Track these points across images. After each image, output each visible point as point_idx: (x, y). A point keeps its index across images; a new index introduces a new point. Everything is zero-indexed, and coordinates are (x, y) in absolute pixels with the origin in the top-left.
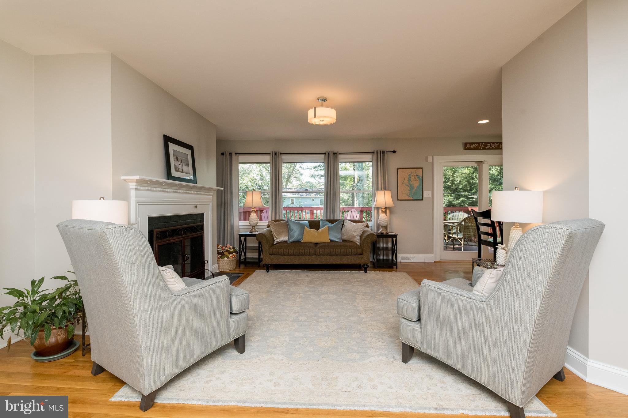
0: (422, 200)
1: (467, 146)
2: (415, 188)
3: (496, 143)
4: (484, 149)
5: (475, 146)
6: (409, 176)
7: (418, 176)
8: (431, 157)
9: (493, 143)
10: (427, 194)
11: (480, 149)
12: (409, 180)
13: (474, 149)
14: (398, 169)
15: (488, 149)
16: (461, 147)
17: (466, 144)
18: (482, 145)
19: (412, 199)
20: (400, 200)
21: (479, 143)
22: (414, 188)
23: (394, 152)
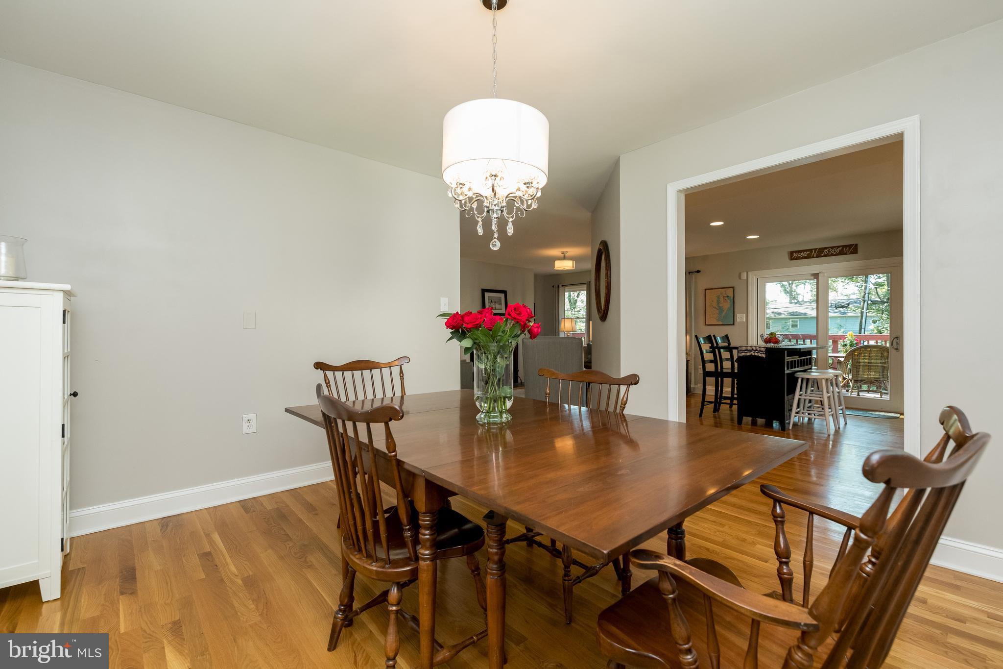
0: (734, 324)
1: (794, 256)
2: (725, 311)
3: (838, 247)
4: (819, 256)
5: (806, 254)
6: (718, 297)
7: (728, 297)
8: (745, 274)
9: (832, 248)
10: (740, 318)
11: (813, 257)
12: (718, 302)
13: (804, 258)
14: (705, 290)
15: (825, 256)
16: (787, 257)
17: (792, 253)
18: (815, 252)
19: (721, 323)
20: (708, 325)
21: (811, 250)
22: (724, 311)
23: (698, 272)
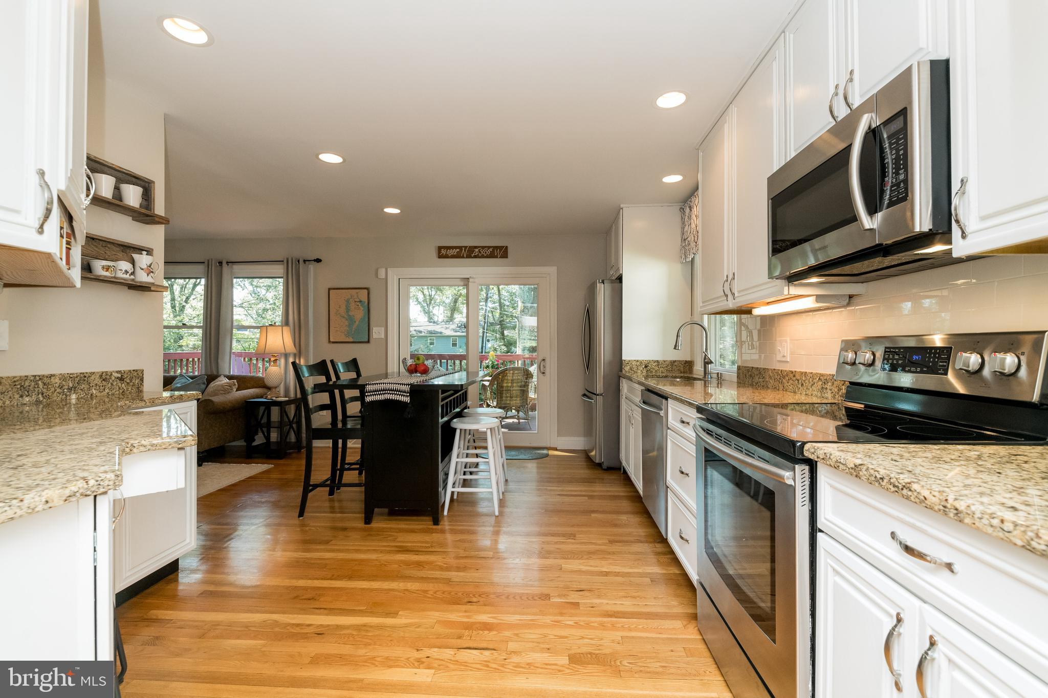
0: (368, 342)
1: (443, 253)
2: (357, 323)
3: (489, 247)
4: (469, 256)
5: (455, 252)
6: (348, 301)
7: (361, 301)
8: (384, 270)
9: (483, 247)
10: (377, 333)
11: (463, 257)
12: (348, 309)
13: (453, 257)
14: (329, 289)
15: (475, 257)
16: (434, 254)
17: (440, 248)
18: (465, 251)
19: (352, 340)
20: (333, 342)
21: (460, 248)
22: (355, 322)
23: (318, 260)
